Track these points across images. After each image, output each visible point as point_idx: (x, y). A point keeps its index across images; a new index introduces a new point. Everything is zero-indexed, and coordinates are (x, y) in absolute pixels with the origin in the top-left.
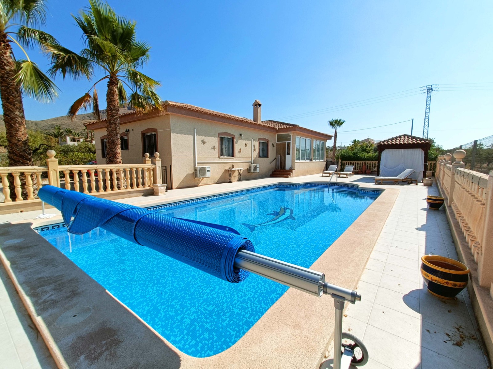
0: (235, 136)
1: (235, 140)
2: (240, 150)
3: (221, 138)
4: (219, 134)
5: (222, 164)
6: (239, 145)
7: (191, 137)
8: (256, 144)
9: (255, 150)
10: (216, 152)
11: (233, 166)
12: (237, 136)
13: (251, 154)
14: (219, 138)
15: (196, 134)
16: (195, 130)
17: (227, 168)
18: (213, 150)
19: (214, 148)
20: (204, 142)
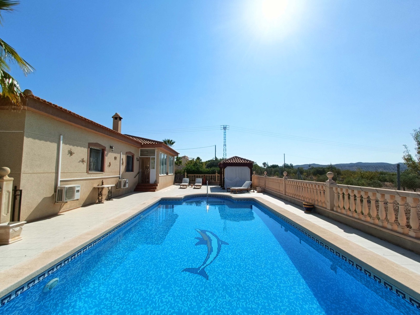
0: (105, 148)
1: (106, 152)
2: (110, 163)
3: (91, 149)
4: (90, 144)
5: (90, 181)
6: (109, 158)
7: (55, 145)
8: (124, 157)
9: (123, 163)
10: (84, 166)
11: (103, 183)
12: (108, 148)
13: (119, 169)
14: (89, 149)
15: (61, 142)
16: (62, 136)
17: (96, 186)
18: (81, 163)
19: (83, 161)
20: (71, 153)
